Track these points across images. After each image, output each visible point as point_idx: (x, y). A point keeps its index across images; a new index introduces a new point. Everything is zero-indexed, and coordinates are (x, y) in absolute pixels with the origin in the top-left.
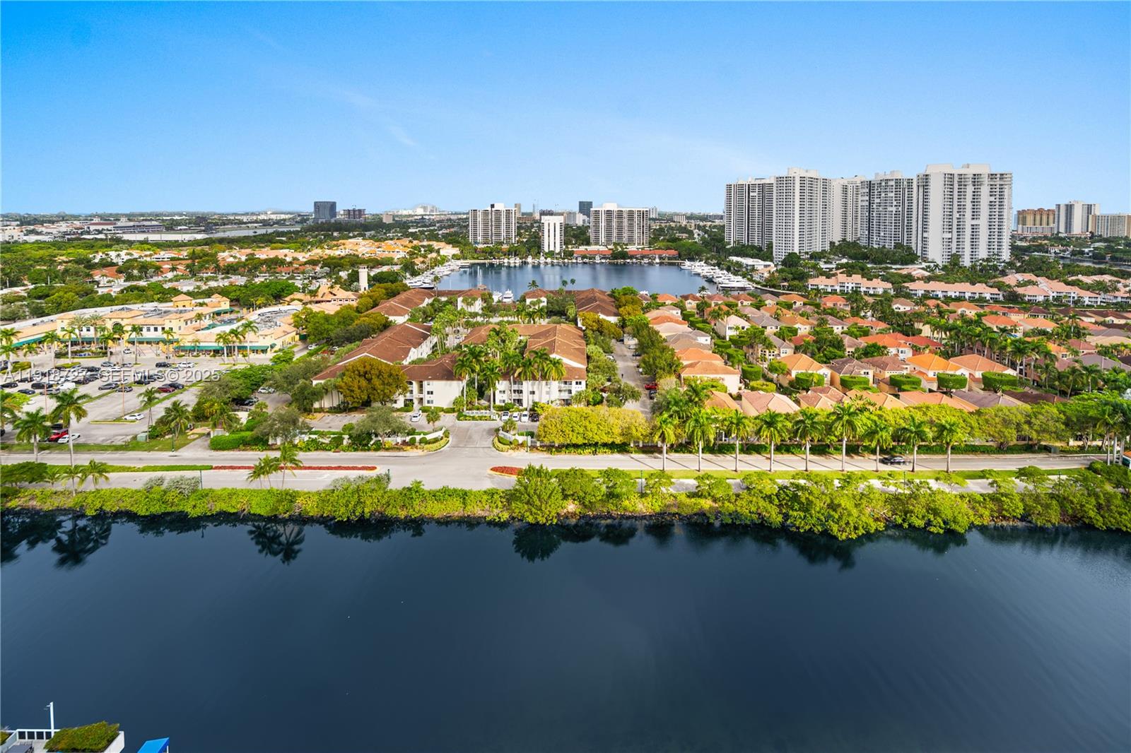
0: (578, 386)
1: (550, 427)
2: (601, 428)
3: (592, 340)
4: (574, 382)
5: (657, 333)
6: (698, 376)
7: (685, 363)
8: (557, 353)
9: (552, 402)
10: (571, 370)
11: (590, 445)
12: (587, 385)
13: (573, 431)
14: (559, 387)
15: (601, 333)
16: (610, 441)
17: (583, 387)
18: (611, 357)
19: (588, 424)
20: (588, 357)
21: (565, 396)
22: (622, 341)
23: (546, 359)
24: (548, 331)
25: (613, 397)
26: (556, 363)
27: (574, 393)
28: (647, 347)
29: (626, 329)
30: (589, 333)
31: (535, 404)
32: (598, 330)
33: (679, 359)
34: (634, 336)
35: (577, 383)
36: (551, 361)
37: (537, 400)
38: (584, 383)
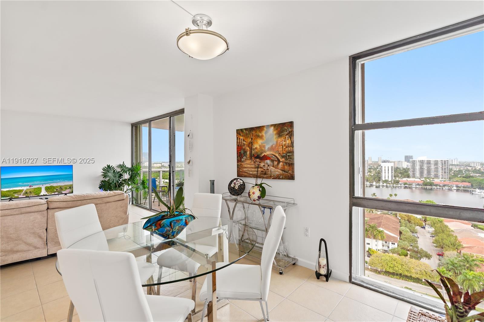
0: (393, 245)
1: (375, 260)
2: (403, 267)
3: (404, 224)
4: (390, 243)
5: (446, 226)
6: (475, 254)
7: (464, 245)
8: (382, 228)
9: (378, 250)
10: (389, 237)
11: (397, 274)
12: (398, 245)
13: (387, 265)
14: (382, 244)
15: (410, 222)
16: (409, 275)
17: (396, 246)
18: (416, 235)
19: (395, 263)
20: (401, 233)
21: (386, 248)
22: (425, 228)
23: (376, 229)
24: (379, 217)
25: (414, 254)
26: (380, 232)
27: (390, 248)
28: (439, 233)
29: (427, 222)
30: (402, 221)
31: (370, 249)
32: (408, 220)
33: (459, 242)
34: (432, 226)
35: (392, 244)
36: (378, 230)
37: (371, 248)
38: (396, 244)
